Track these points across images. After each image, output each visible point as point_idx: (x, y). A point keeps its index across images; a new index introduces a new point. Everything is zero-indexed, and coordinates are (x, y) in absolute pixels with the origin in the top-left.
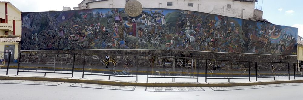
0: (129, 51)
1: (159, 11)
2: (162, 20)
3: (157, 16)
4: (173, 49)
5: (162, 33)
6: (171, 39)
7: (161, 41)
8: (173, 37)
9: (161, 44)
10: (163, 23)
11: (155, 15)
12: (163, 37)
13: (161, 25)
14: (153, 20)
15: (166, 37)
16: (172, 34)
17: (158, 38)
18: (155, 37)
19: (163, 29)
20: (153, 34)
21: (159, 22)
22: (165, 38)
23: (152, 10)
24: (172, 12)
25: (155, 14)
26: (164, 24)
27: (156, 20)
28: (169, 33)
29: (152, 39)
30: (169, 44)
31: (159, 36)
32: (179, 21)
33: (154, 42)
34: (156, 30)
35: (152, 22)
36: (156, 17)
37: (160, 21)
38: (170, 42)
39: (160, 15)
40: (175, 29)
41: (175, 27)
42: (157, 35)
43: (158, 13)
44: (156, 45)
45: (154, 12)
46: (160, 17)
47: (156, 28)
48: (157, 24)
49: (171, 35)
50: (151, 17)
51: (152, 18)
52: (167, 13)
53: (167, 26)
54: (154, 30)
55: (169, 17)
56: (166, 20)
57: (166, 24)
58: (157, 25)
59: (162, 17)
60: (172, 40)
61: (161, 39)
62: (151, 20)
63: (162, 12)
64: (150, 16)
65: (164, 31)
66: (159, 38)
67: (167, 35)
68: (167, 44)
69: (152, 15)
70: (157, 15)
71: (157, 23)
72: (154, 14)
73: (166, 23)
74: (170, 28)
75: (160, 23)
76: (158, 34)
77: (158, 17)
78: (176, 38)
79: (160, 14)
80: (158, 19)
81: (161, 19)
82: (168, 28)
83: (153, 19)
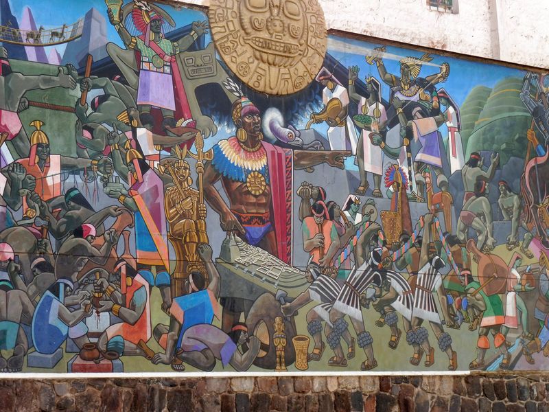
0: (248, 387)
1: (427, 68)
2: (447, 137)
3: (414, 105)
4: (522, 365)
5: (452, 240)
6: (504, 291)
7: (449, 306)
8: (514, 272)
9: (454, 325)
10: (456, 164)
11: (402, 98)
12: (460, 266)
13: (442, 178)
14: (394, 135)
15: (475, 270)
16: (511, 245)
17: (430, 275)
18: (415, 273)
19: (459, 210)
20: (399, 247)
21: (429, 151)
22: (470, 279)
23: (385, 56)
24: (496, 83)
25: (401, 90)
26: (459, 173)
27: (409, 134)
28: (489, 242)
29: (399, 289)
30: (497, 328)
31: (438, 265)
32: (535, 154)
33: (408, 313)
34: (418, 209)
35: (388, 152)
36: (408, 110)
37: (435, 143)
38: (499, 309)
39: (435, 103)
40: (520, 207)
41: (520, 198)
42: (424, 257)
43: (421, 83)
44: (426, 337)
45: (399, 75)
46: (435, 112)
47: (414, 199)
48: (421, 166)
49: (503, 254)
50: (381, 107)
51: (384, 118)
52: (472, 91)
53: (479, 191)
54: (406, 216)
55: (483, 120)
56: (471, 140)
57: (472, 174)
58: (419, 177)
59: (446, 118)
60: (511, 296)
61: (446, 286)
62: (383, 134)
63: (444, 77)
64: (376, 99)
65: (460, 225)
66: (438, 281)
67: (485, 260)
68: (488, 328)
69: (385, 92)
70: (415, 98)
71: (419, 157)
72: (393, 83)
73: (472, 163)
74: (493, 202)
75: (436, 161)
76: (430, 248)
77: (425, 114)
78: (531, 277)
79: (431, 89)
80: (423, 126)
81: (442, 129)
82: (483, 203)
83: (393, 122)
